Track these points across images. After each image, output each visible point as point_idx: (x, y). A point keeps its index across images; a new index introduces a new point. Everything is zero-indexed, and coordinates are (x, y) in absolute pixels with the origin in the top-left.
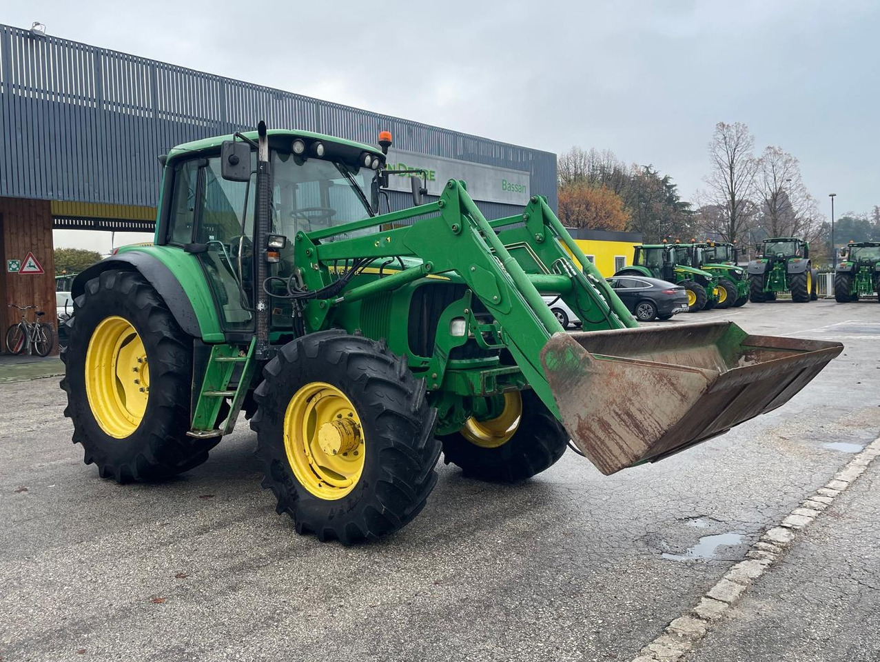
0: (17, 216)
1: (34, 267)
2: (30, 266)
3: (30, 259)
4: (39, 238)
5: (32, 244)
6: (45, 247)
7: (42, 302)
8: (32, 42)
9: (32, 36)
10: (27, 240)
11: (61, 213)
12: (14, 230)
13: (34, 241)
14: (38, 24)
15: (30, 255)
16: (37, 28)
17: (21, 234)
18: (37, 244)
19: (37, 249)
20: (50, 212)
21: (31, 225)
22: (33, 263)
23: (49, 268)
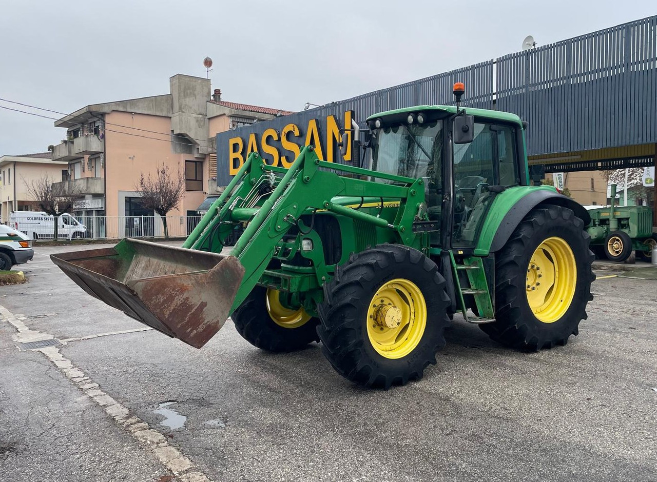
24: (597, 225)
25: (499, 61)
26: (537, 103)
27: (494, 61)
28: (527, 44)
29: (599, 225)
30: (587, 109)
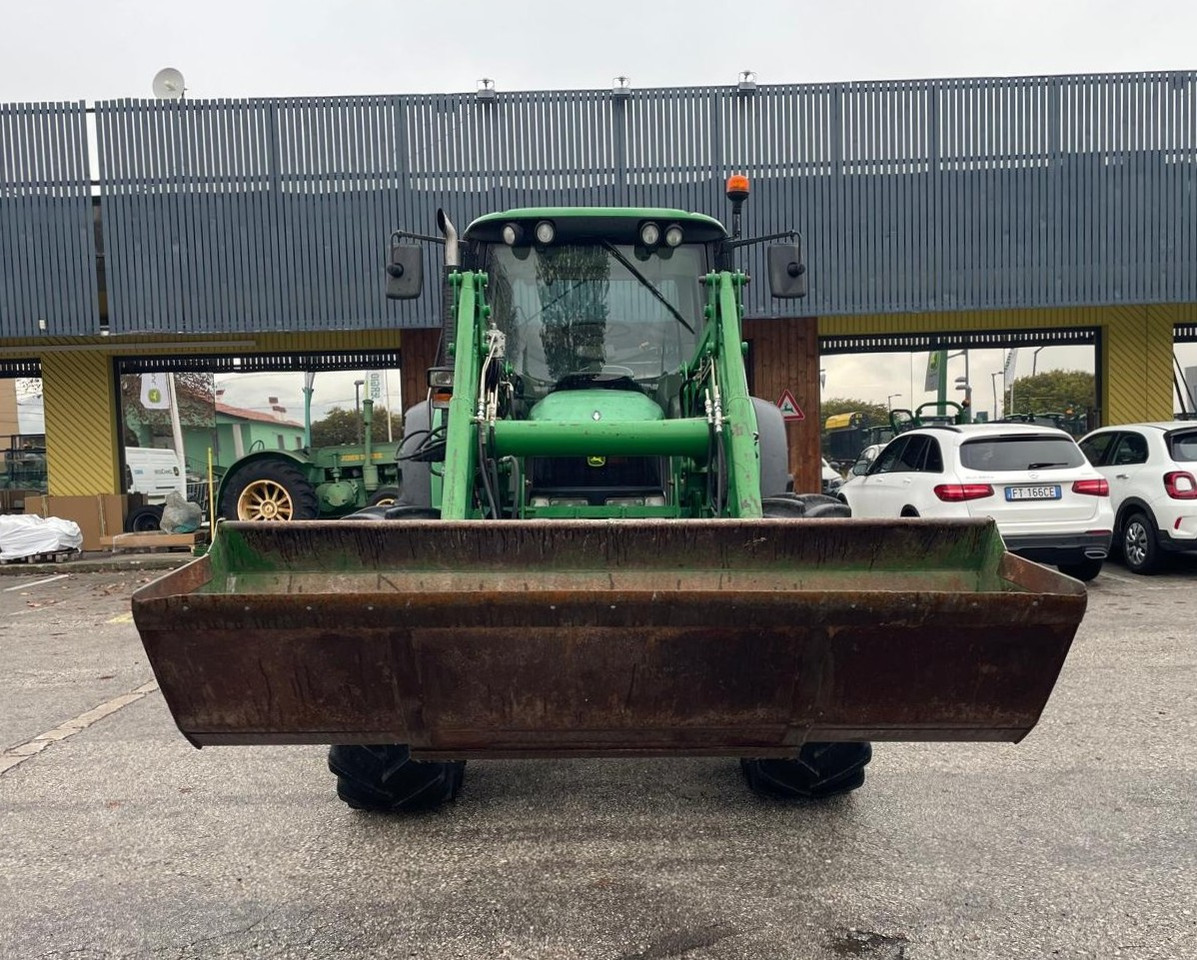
0: (772, 342)
1: (791, 410)
2: (786, 409)
3: (787, 400)
4: (800, 369)
5: (790, 379)
6: (808, 382)
7: (801, 460)
8: (742, 101)
9: (745, 93)
10: (784, 373)
11: (831, 333)
12: (767, 363)
13: (793, 374)
14: (747, 74)
15: (787, 394)
16: (750, 79)
17: (776, 366)
18: (797, 379)
19: (797, 384)
20: (816, 331)
21: (789, 352)
22: (790, 406)
23: (811, 410)
24: (337, 480)
25: (101, 109)
26: (213, 221)
27: (87, 107)
28: (168, 86)
29: (340, 478)
30: (328, 248)
